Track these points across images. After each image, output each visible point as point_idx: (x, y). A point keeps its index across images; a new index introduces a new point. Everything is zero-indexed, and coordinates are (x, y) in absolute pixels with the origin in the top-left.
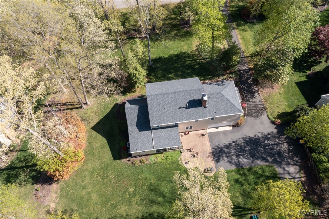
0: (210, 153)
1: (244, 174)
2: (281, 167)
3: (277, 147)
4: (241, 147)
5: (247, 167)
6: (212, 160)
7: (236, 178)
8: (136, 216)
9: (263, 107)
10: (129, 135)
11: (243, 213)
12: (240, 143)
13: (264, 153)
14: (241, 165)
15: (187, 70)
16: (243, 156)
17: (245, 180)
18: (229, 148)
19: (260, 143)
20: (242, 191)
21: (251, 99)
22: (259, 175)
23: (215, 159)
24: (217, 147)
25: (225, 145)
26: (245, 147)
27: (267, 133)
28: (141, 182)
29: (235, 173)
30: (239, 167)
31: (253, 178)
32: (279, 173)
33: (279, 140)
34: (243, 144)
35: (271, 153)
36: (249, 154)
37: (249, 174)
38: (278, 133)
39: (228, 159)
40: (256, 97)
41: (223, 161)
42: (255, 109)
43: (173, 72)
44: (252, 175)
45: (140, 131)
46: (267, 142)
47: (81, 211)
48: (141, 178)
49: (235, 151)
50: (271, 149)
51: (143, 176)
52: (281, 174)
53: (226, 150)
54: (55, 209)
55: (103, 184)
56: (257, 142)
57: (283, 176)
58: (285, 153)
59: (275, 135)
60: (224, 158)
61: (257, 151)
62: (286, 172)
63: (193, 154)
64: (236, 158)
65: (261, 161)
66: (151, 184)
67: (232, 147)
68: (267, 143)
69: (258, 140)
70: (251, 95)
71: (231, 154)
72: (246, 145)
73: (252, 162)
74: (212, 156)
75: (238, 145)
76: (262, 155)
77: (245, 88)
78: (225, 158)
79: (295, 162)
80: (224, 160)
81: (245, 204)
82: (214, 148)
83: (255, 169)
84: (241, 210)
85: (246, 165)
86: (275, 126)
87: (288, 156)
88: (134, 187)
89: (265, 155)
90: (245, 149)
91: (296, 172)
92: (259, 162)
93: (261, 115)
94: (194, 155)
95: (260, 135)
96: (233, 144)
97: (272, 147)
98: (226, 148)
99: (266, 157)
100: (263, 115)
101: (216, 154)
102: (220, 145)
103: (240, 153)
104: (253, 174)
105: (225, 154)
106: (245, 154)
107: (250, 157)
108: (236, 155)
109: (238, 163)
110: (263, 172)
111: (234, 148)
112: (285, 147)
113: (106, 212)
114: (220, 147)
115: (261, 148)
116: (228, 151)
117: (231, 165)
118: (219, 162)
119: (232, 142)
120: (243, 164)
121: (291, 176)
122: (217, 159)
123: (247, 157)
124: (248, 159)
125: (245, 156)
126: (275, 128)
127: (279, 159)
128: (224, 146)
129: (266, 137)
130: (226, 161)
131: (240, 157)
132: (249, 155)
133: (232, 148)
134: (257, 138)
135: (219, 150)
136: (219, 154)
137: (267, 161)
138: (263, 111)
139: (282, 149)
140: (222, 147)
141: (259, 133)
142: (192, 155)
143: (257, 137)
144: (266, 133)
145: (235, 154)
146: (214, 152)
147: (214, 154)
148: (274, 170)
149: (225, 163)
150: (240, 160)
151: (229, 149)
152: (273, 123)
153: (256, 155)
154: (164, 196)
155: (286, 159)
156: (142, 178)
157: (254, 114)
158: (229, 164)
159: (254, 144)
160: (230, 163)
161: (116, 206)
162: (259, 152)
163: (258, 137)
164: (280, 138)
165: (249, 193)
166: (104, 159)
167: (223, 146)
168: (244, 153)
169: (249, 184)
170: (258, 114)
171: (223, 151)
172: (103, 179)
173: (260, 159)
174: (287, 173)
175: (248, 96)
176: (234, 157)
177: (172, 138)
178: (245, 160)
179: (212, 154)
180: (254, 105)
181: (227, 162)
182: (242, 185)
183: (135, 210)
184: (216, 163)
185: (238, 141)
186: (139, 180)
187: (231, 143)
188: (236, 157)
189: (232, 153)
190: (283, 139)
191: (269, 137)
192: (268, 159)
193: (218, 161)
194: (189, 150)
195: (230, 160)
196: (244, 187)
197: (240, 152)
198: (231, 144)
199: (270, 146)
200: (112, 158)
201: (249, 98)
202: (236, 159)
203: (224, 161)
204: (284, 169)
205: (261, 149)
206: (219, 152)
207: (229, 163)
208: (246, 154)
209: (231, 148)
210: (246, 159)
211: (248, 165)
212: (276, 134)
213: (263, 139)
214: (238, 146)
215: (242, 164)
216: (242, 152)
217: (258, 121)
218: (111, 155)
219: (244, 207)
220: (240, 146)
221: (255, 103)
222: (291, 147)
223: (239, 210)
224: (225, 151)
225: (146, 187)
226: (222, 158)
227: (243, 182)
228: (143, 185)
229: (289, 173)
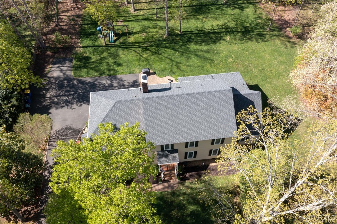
1: (109, 70)
2: (67, 75)
3: (60, 93)
5: (104, 76)
7: (119, 68)
9: (51, 142)
11: (121, 45)
13: (79, 88)
14: (110, 78)
16: (105, 86)
17: (111, 66)
19: (78, 97)
20: (117, 58)
22: (94, 69)
23: (138, 83)
27: (64, 108)
29: (118, 71)
30: (112, 77)
31: (102, 67)
32: (71, 70)
33: (53, 100)
35: (71, 88)
36: (97, 87)
37: (104, 71)
38: (50, 108)
39: (123, 83)
41: (129, 82)
44: (101, 70)
47: (277, 48)
48: (222, 69)
50: (68, 91)
52: (70, 70)
55: (262, 65)
56: (81, 99)
57: (69, 68)
58: (54, 88)
59: (54, 106)
60: (128, 84)
61: (86, 90)
62: (64, 72)
64: (114, 84)
65: (86, 81)
66: (210, 64)
68: (70, 98)
69: (80, 101)
73: (97, 80)
76: (82, 86)
79: (48, 80)
80: (128, 82)
81: (118, 50)
83: (96, 74)
84: (123, 46)
85: (105, 78)
86: (50, 115)
87: (53, 85)
88: (228, 62)
89: (79, 86)
91: (52, 72)
92: (89, 80)
93: (60, 131)
95: (75, 106)
97: (66, 94)
99: (78, 84)
100: (58, 131)
106: (102, 87)
107: (97, 85)
108: (113, 86)
109: (113, 79)
110: (88, 72)
112: (50, 93)
115: (80, 93)
117: (121, 78)
118: (134, 81)
120: (107, 78)
121: (60, 68)
122: (136, 84)
123: (100, 85)
125: (102, 86)
126: (51, 113)
127: (65, 82)
129: (68, 104)
131: (108, 84)
132: (97, 86)
137: (80, 82)
138: (54, 137)
139: (55, 91)
141: (74, 109)
143: (79, 104)
145: (113, 87)
148: (75, 73)
149: (128, 80)
150: (109, 82)
153: (89, 86)
154: (197, 55)
155: (57, 82)
156: (221, 69)
157: (69, 132)
160: (121, 80)
161: (243, 50)
162: (83, 89)
163: (77, 104)
164: (50, 102)
165: (110, 56)
169: (108, 63)
170: (63, 132)
172: (264, 69)
173: (86, 83)
178: (104, 82)
181: (125, 81)
182: (115, 62)
183: (224, 47)
184: (137, 80)
186: (224, 67)
188: (113, 85)
190: (48, 101)
191: (63, 103)
192: (77, 83)
195: (121, 82)
196: (113, 61)
199: (68, 94)
202: (113, 83)
203: (128, 81)
204: (64, 74)
207: (123, 80)
208: (100, 88)
210: (102, 83)
211: (103, 78)
212: (52, 107)
213: (72, 102)
217: (68, 123)
219: (118, 48)
222: (43, 93)
223: (125, 46)
225: (216, 62)
226: (130, 84)
227: (113, 65)
228: (218, 64)
229: (61, 71)
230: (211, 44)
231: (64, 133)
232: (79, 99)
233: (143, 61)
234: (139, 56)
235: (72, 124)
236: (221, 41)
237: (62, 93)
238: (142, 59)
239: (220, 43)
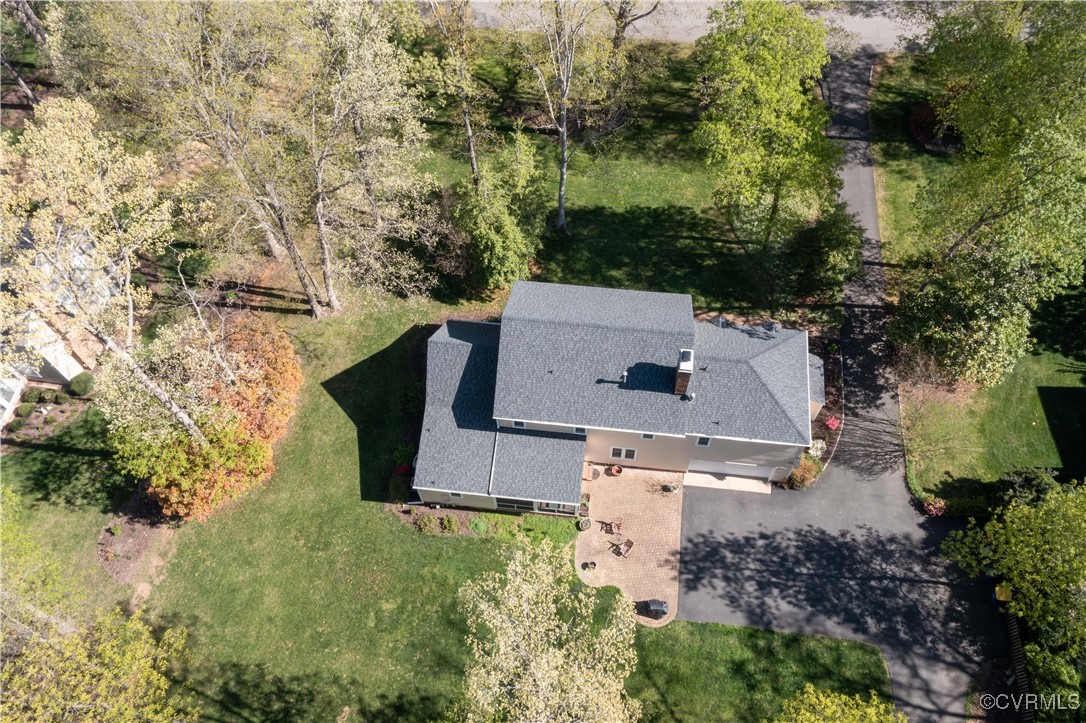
0: (674, 554)
1: (770, 653)
2: (904, 662)
3: (909, 592)
4: (784, 559)
5: (787, 631)
6: (674, 579)
7: (737, 657)
8: (379, 692)
9: (897, 445)
10: (423, 431)
12: (784, 544)
13: (857, 598)
14: (765, 619)
15: (674, 267)
16: (782, 591)
17: (765, 671)
18: (742, 553)
19: (855, 562)
20: (744, 706)
21: (863, 408)
22: (819, 669)
23: (685, 577)
24: (701, 540)
25: (730, 537)
26: (798, 562)
27: (888, 535)
28: (426, 590)
29: (740, 640)
30: (759, 622)
31: (795, 674)
32: (893, 682)
33: (924, 570)
34: (792, 551)
35: (882, 606)
36: (803, 589)
37: (787, 656)
38: (926, 543)
40: (883, 404)
41: (710, 589)
42: (869, 446)
43: (626, 265)
44: (795, 661)
45: (460, 426)
46: (880, 565)
47: (218, 629)
48: (429, 576)
49: (758, 567)
50: (887, 592)
51: (436, 570)
52: (900, 685)
53: (729, 555)
54: (146, 602)
55: (309, 565)
56: (843, 557)
57: (903, 694)
58: (934, 617)
59: (916, 547)
60: (715, 581)
61: (834, 585)
62: (917, 683)
63: (616, 543)
64: (756, 590)
65: (839, 623)
66: (454, 604)
67: (752, 551)
68: (878, 568)
69: (848, 550)
70: (867, 395)
71: (743, 574)
72: (801, 557)
73: (809, 620)
74: (678, 565)
75: (776, 550)
76: (850, 605)
77: (851, 367)
78: (720, 584)
79: (961, 659)
80: (714, 588)
82: (690, 541)
83: (812, 644)
85: (783, 624)
86: (922, 519)
87: (940, 633)
88: (399, 600)
89: (859, 606)
90: (797, 570)
91: (955, 693)
92: (832, 625)
93: (884, 469)
94: (617, 546)
95: (860, 536)
96: (761, 542)
97: (891, 585)
98: (732, 551)
99: (862, 615)
100: (890, 471)
101: (691, 561)
102: (715, 535)
103: (774, 580)
104: (800, 661)
105: (722, 568)
106: (790, 587)
107: (806, 600)
108: (759, 584)
109: (758, 611)
110: (838, 661)
111: (759, 556)
112: (938, 597)
113: (291, 654)
114: (712, 540)
115: (850, 579)
116: (737, 560)
117: (732, 609)
118: (695, 588)
119: (756, 536)
120: (775, 618)
121: (934, 703)
122: (690, 577)
123: (795, 597)
124: (795, 605)
125: (791, 592)
126: (921, 526)
127: (906, 634)
128: (728, 540)
129: (880, 547)
130: (720, 592)
131: (770, 593)
132: (805, 592)
133: (752, 556)
134: (846, 543)
135: (708, 549)
136: (701, 564)
137: (861, 628)
138: (895, 457)
139: (927, 602)
140: (719, 543)
141: (861, 527)
142: (614, 545)
143: (848, 539)
144: (884, 534)
145: (757, 578)
146: (687, 554)
147: (687, 558)
148: (878, 665)
149: (713, 598)
150: (769, 601)
151: (742, 556)
152: (918, 505)
153: (829, 600)
155: (929, 639)
156: (434, 577)
157: (860, 462)
158: (727, 605)
159: (830, 560)
160: (732, 602)
161: (327, 644)
162: (843, 590)
163: (854, 540)
164: (929, 564)
166: (334, 490)
167: (723, 541)
168: (787, 580)
169: (776, 690)
170: (875, 464)
171: (717, 557)
172: (312, 549)
173: (838, 615)
174: (920, 689)
175: (857, 396)
176: (750, 587)
177: (557, 473)
178: (785, 606)
179: (678, 557)
180: (869, 430)
181: (721, 597)
182: (752, 687)
183: (380, 673)
184: (684, 590)
185: (778, 538)
186: (421, 583)
187: (754, 539)
188: (756, 587)
189: (747, 573)
190: (940, 569)
191: (892, 551)
192: (866, 622)
193: (691, 586)
194: (606, 524)
195: (734, 593)
196: (758, 696)
197: (775, 574)
198: (752, 542)
199: (885, 582)
200: (359, 492)
201: (857, 402)
202: (756, 594)
203: (713, 592)
204: (915, 673)
205: (851, 583)
206: (705, 558)
207: (727, 602)
208: (795, 586)
209: (748, 554)
210: (790, 603)
211: (790, 625)
212: (920, 545)
213: (870, 551)
214: (775, 554)
215: (771, 617)
216: (783, 577)
217: (867, 487)
218: (358, 482)
220: (781, 554)
221: (875, 425)
222: (960, 605)
224: (725, 557)
225: (435, 608)
226: (707, 578)
227: (759, 677)
228: (430, 599)
229: (927, 691)
230: (415, 698)
231: (873, 461)
232: (851, 556)
233: (660, 667)
234: (671, 699)
235: (857, 480)
236: (376, 705)
237: (904, 589)
238: (660, 681)
239: (383, 697)
